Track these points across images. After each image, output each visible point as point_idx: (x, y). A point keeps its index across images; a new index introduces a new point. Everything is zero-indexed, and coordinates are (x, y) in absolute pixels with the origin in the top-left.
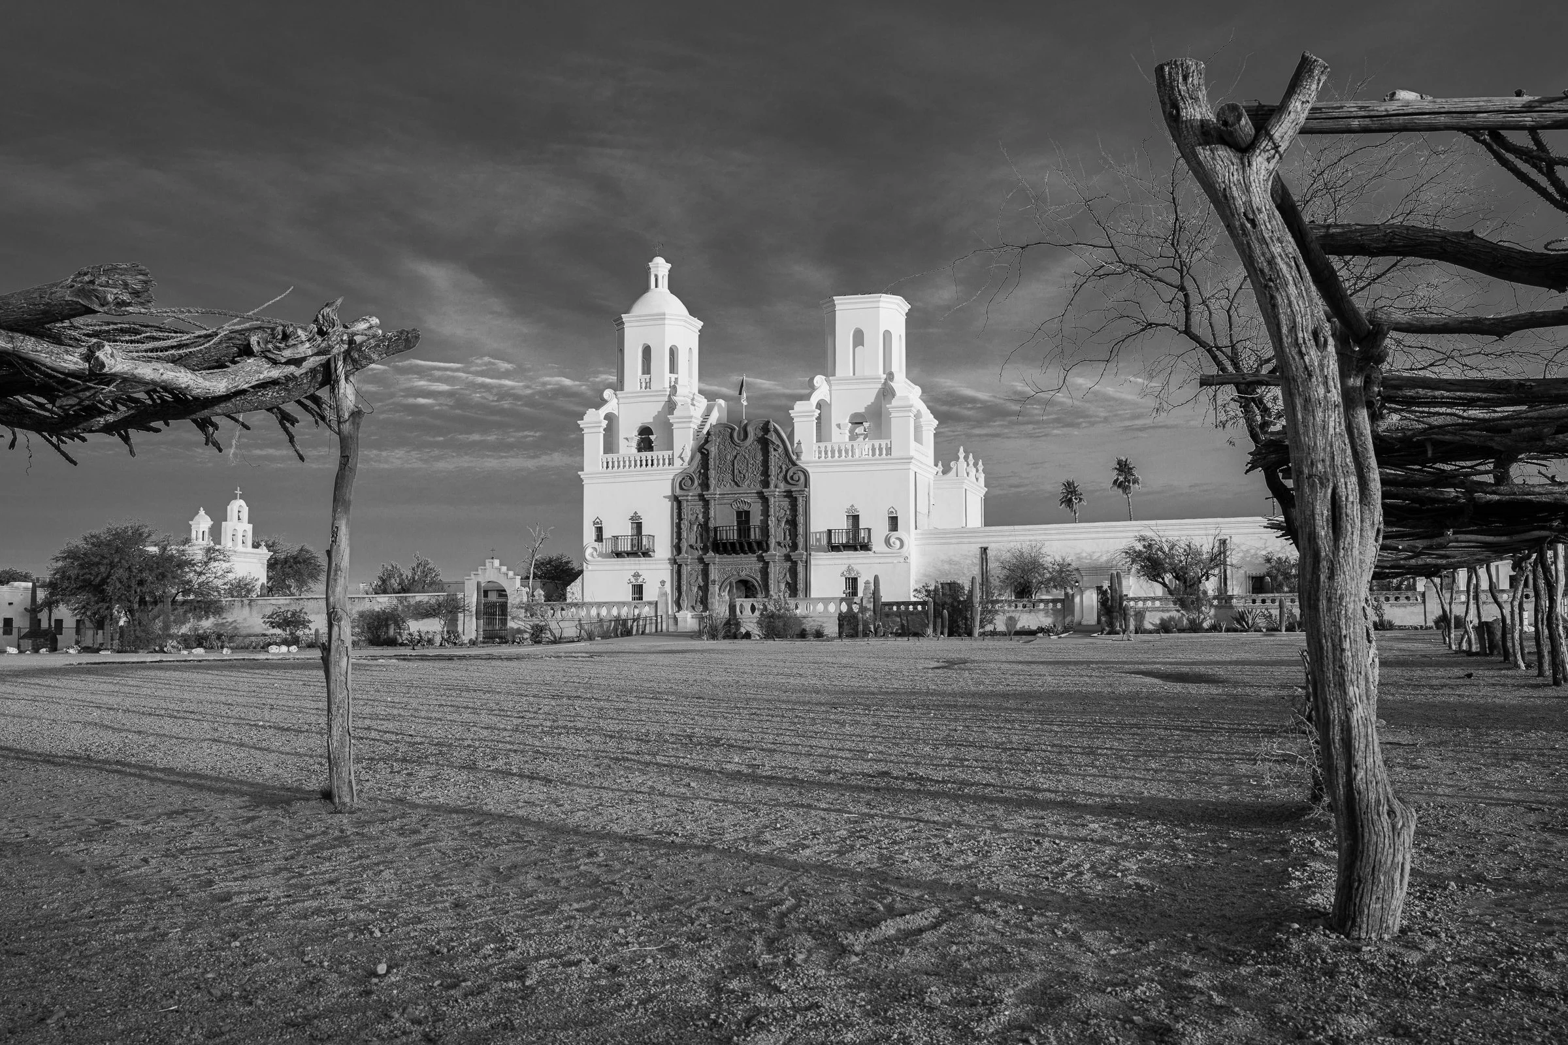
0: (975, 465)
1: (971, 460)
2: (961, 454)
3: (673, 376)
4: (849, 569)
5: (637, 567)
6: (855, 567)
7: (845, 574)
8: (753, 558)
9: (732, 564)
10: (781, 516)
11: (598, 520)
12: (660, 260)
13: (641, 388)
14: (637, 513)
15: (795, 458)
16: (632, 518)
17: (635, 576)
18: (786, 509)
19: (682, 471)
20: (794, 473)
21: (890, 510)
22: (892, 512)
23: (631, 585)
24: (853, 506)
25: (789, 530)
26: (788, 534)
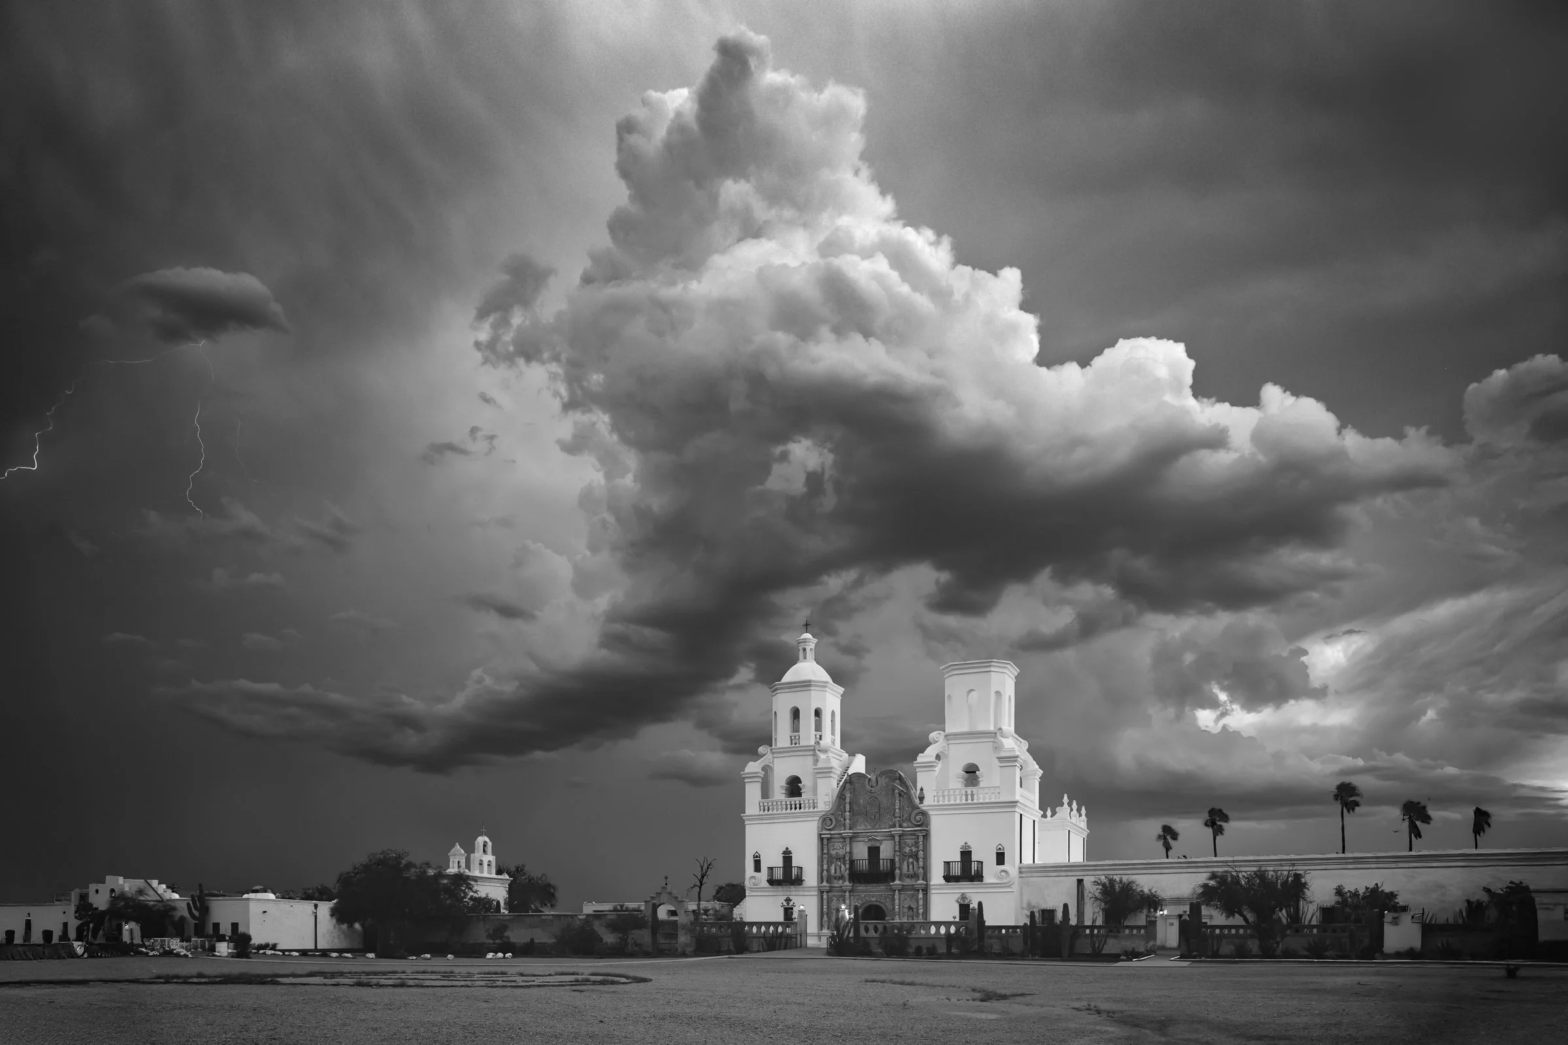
0: (1079, 810)
1: (1075, 806)
2: (1066, 799)
3: (818, 733)
4: (963, 896)
5: (788, 893)
6: (967, 895)
7: (959, 900)
8: (882, 887)
9: (865, 892)
10: (907, 851)
11: (757, 854)
12: (808, 636)
13: (792, 744)
14: (787, 848)
15: (917, 801)
16: (784, 853)
17: (785, 900)
18: (910, 845)
19: (823, 813)
20: (917, 814)
21: (998, 847)
22: (1000, 848)
23: (782, 908)
24: (966, 843)
25: (912, 863)
26: (911, 867)
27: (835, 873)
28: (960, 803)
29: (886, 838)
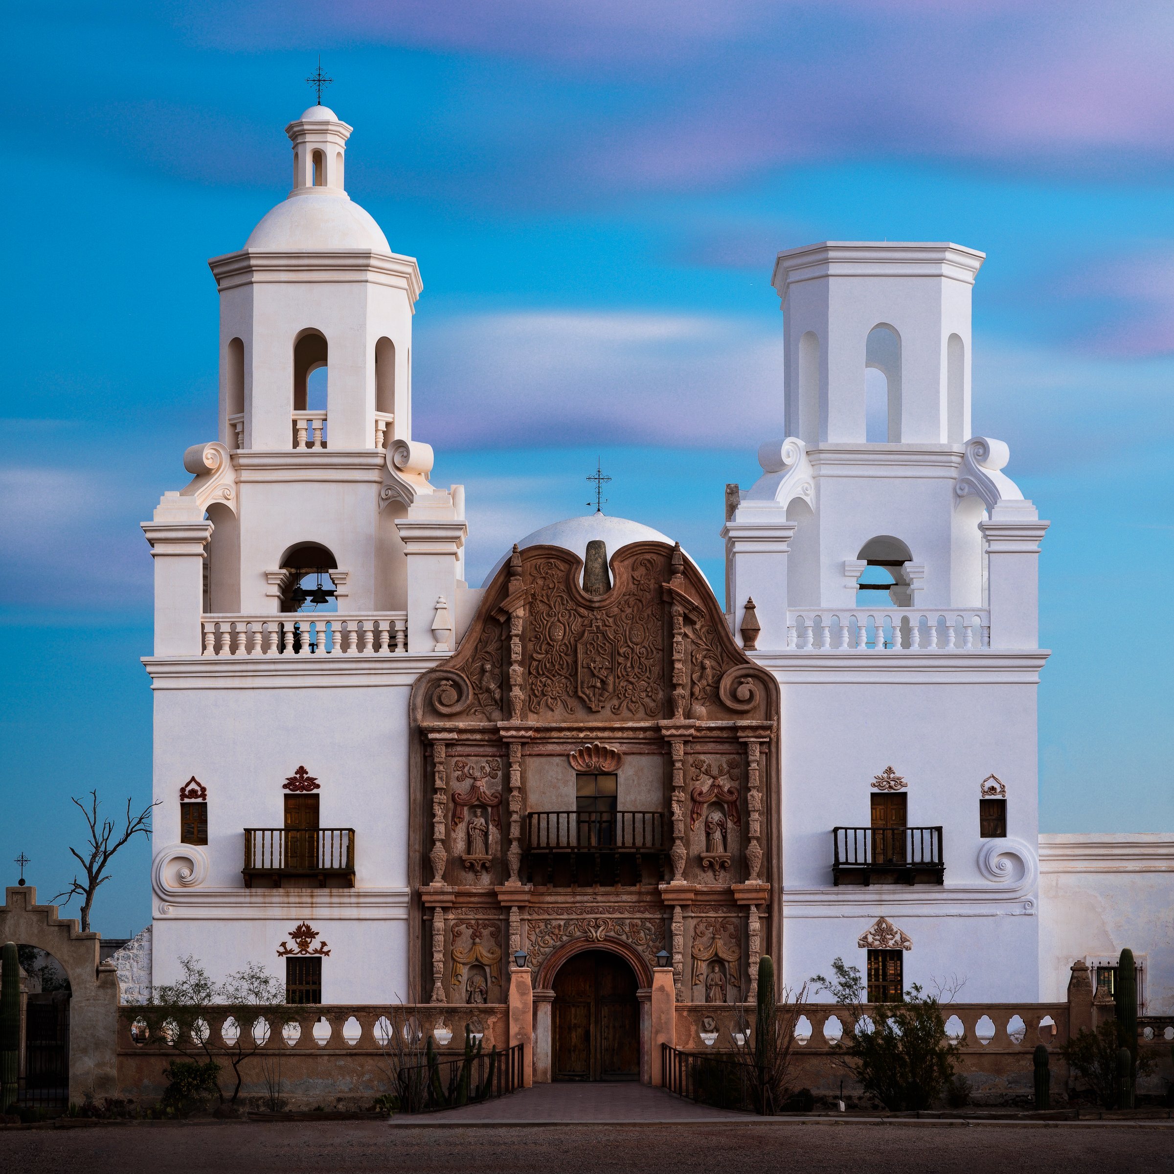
3: (386, 417)
4: (882, 929)
5: (306, 913)
6: (896, 924)
7: (870, 939)
8: (627, 896)
9: (568, 910)
10: (705, 789)
11: (193, 786)
12: (325, 114)
13: (296, 444)
14: (302, 770)
15: (739, 642)
16: (291, 783)
17: (295, 935)
18: (715, 772)
19: (432, 665)
20: (739, 681)
21: (988, 785)
22: (993, 789)
23: (283, 959)
24: (890, 770)
25: (722, 825)
26: (717, 835)
27: (469, 850)
28: (853, 651)
29: (636, 748)
